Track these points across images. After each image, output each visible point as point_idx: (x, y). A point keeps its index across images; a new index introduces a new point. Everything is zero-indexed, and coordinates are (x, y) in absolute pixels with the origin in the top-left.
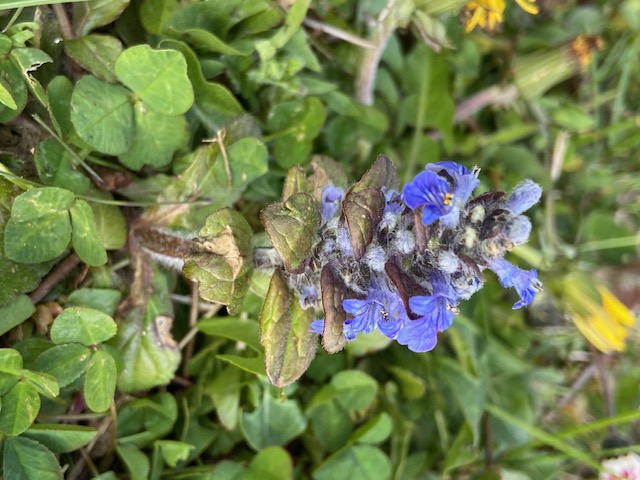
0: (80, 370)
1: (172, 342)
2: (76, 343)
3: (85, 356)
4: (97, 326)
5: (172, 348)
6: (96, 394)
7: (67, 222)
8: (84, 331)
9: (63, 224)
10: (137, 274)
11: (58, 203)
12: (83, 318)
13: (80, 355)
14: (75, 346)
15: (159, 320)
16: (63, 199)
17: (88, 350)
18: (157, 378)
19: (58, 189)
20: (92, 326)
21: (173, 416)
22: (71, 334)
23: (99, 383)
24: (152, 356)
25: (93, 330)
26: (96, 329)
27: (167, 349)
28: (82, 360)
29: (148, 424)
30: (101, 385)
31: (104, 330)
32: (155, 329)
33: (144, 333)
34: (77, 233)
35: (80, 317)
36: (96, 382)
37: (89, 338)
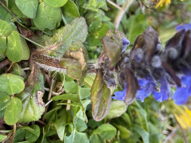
0: (4, 106)
1: (43, 103)
2: (4, 92)
3: (7, 100)
4: (16, 85)
5: (42, 105)
6: (10, 117)
7: (5, 43)
8: (9, 87)
9: (3, 43)
10: (32, 72)
11: (4, 30)
12: (10, 80)
13: (5, 99)
14: (4, 94)
15: (39, 92)
16: (6, 29)
17: (9, 97)
18: (34, 117)
19: (5, 22)
20: (13, 84)
21: (38, 135)
22: (3, 88)
23: (12, 112)
24: (33, 108)
25: (14, 87)
26: (15, 86)
27: (40, 105)
28: (5, 101)
29: (26, 138)
30: (13, 113)
31: (18, 87)
32: (37, 96)
33: (31, 97)
34: (9, 48)
35: (8, 80)
36: (11, 112)
37: (10, 91)
